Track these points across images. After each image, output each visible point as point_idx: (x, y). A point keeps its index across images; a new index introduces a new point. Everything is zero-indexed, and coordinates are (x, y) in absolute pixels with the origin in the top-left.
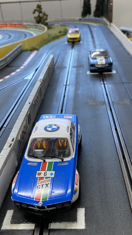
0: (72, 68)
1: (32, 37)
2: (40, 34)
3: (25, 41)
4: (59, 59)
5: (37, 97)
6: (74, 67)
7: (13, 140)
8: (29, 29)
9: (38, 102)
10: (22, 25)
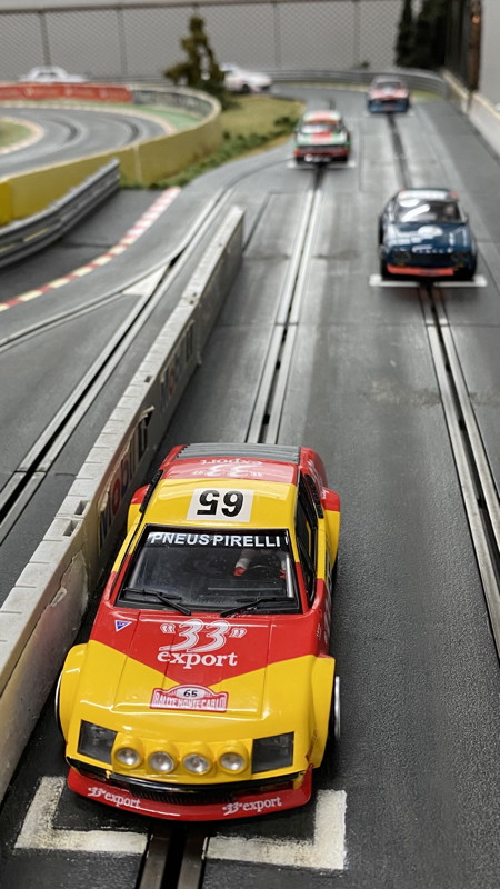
0: (314, 262)
1: (158, 138)
2: (193, 126)
3: (132, 150)
4: (260, 225)
5: (177, 361)
6: (320, 257)
7: (79, 511)
8: (149, 106)
9: (176, 380)
10: (123, 90)
